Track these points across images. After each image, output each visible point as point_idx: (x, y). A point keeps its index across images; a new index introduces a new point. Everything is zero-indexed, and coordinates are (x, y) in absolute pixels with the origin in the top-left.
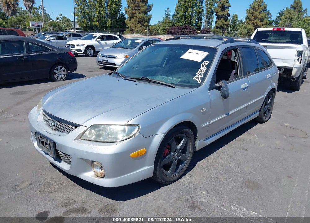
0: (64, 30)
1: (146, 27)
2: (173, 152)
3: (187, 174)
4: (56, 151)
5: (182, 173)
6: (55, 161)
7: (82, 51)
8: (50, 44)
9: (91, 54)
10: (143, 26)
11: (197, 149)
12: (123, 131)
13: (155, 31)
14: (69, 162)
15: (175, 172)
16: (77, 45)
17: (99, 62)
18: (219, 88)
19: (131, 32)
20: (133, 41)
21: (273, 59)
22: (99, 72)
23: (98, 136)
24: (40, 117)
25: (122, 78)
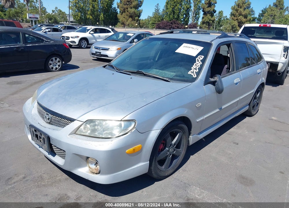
0: (59, 23)
1: (137, 21)
2: (168, 148)
3: (181, 169)
4: (50, 146)
5: (176, 168)
6: (49, 155)
7: (76, 43)
8: (46, 35)
9: (84, 46)
10: (134, 20)
11: (191, 143)
12: (119, 127)
13: (145, 25)
14: (63, 156)
15: (169, 167)
16: (71, 37)
17: (92, 53)
18: (214, 83)
19: (122, 25)
20: (125, 34)
21: (263, 54)
22: (92, 64)
23: (94, 131)
24: (34, 109)
25: (117, 71)
